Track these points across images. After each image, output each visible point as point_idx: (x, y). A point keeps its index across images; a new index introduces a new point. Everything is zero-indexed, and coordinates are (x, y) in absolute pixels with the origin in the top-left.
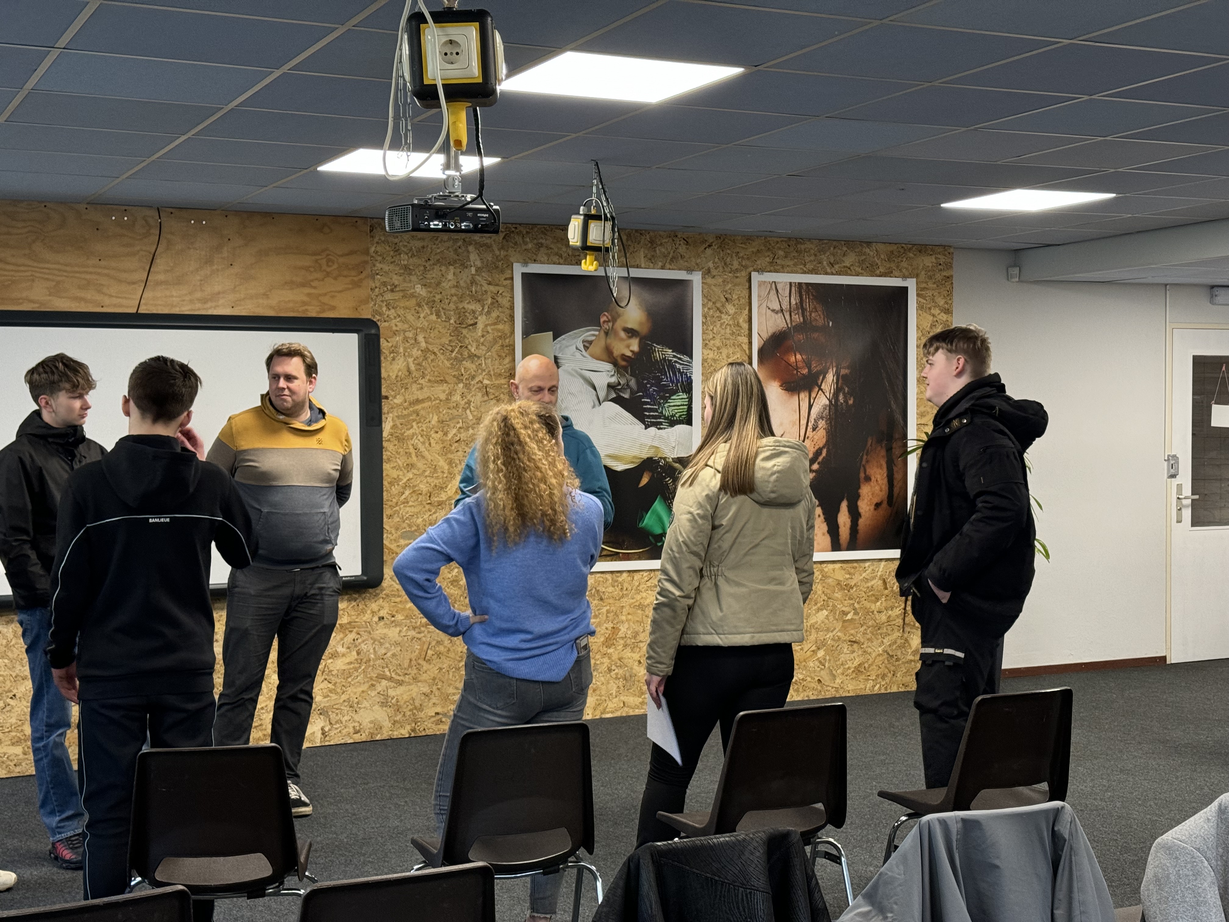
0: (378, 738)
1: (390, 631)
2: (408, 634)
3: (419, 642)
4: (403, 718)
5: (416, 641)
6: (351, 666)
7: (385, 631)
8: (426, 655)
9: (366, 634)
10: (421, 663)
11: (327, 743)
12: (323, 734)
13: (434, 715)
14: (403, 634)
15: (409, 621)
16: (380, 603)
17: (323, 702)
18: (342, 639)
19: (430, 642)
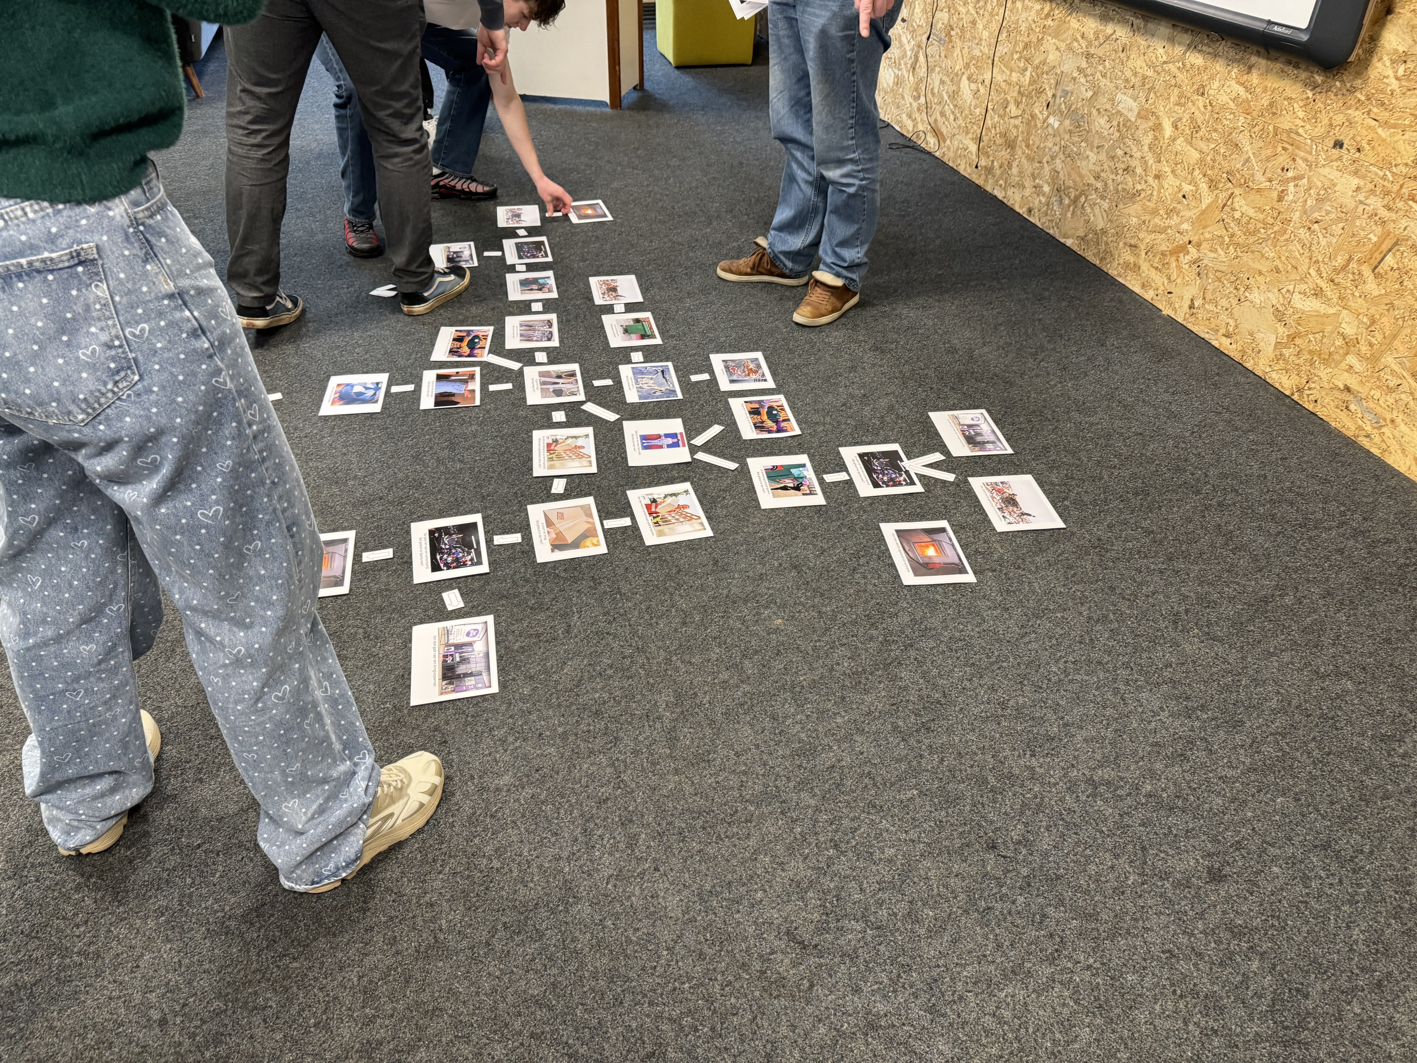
0: (1249, 365)
1: (1343, 180)
2: (1368, 201)
3: (1380, 228)
4: (1295, 358)
5: (1376, 223)
6: (1261, 217)
7: (1334, 175)
8: (1380, 263)
9: (1304, 165)
10: (1364, 273)
11: (1189, 326)
12: (1190, 308)
13: (1342, 387)
14: (1361, 197)
15: (1381, 174)
16: (1349, 111)
17: (1208, 258)
18: (1268, 159)
19: (1398, 240)
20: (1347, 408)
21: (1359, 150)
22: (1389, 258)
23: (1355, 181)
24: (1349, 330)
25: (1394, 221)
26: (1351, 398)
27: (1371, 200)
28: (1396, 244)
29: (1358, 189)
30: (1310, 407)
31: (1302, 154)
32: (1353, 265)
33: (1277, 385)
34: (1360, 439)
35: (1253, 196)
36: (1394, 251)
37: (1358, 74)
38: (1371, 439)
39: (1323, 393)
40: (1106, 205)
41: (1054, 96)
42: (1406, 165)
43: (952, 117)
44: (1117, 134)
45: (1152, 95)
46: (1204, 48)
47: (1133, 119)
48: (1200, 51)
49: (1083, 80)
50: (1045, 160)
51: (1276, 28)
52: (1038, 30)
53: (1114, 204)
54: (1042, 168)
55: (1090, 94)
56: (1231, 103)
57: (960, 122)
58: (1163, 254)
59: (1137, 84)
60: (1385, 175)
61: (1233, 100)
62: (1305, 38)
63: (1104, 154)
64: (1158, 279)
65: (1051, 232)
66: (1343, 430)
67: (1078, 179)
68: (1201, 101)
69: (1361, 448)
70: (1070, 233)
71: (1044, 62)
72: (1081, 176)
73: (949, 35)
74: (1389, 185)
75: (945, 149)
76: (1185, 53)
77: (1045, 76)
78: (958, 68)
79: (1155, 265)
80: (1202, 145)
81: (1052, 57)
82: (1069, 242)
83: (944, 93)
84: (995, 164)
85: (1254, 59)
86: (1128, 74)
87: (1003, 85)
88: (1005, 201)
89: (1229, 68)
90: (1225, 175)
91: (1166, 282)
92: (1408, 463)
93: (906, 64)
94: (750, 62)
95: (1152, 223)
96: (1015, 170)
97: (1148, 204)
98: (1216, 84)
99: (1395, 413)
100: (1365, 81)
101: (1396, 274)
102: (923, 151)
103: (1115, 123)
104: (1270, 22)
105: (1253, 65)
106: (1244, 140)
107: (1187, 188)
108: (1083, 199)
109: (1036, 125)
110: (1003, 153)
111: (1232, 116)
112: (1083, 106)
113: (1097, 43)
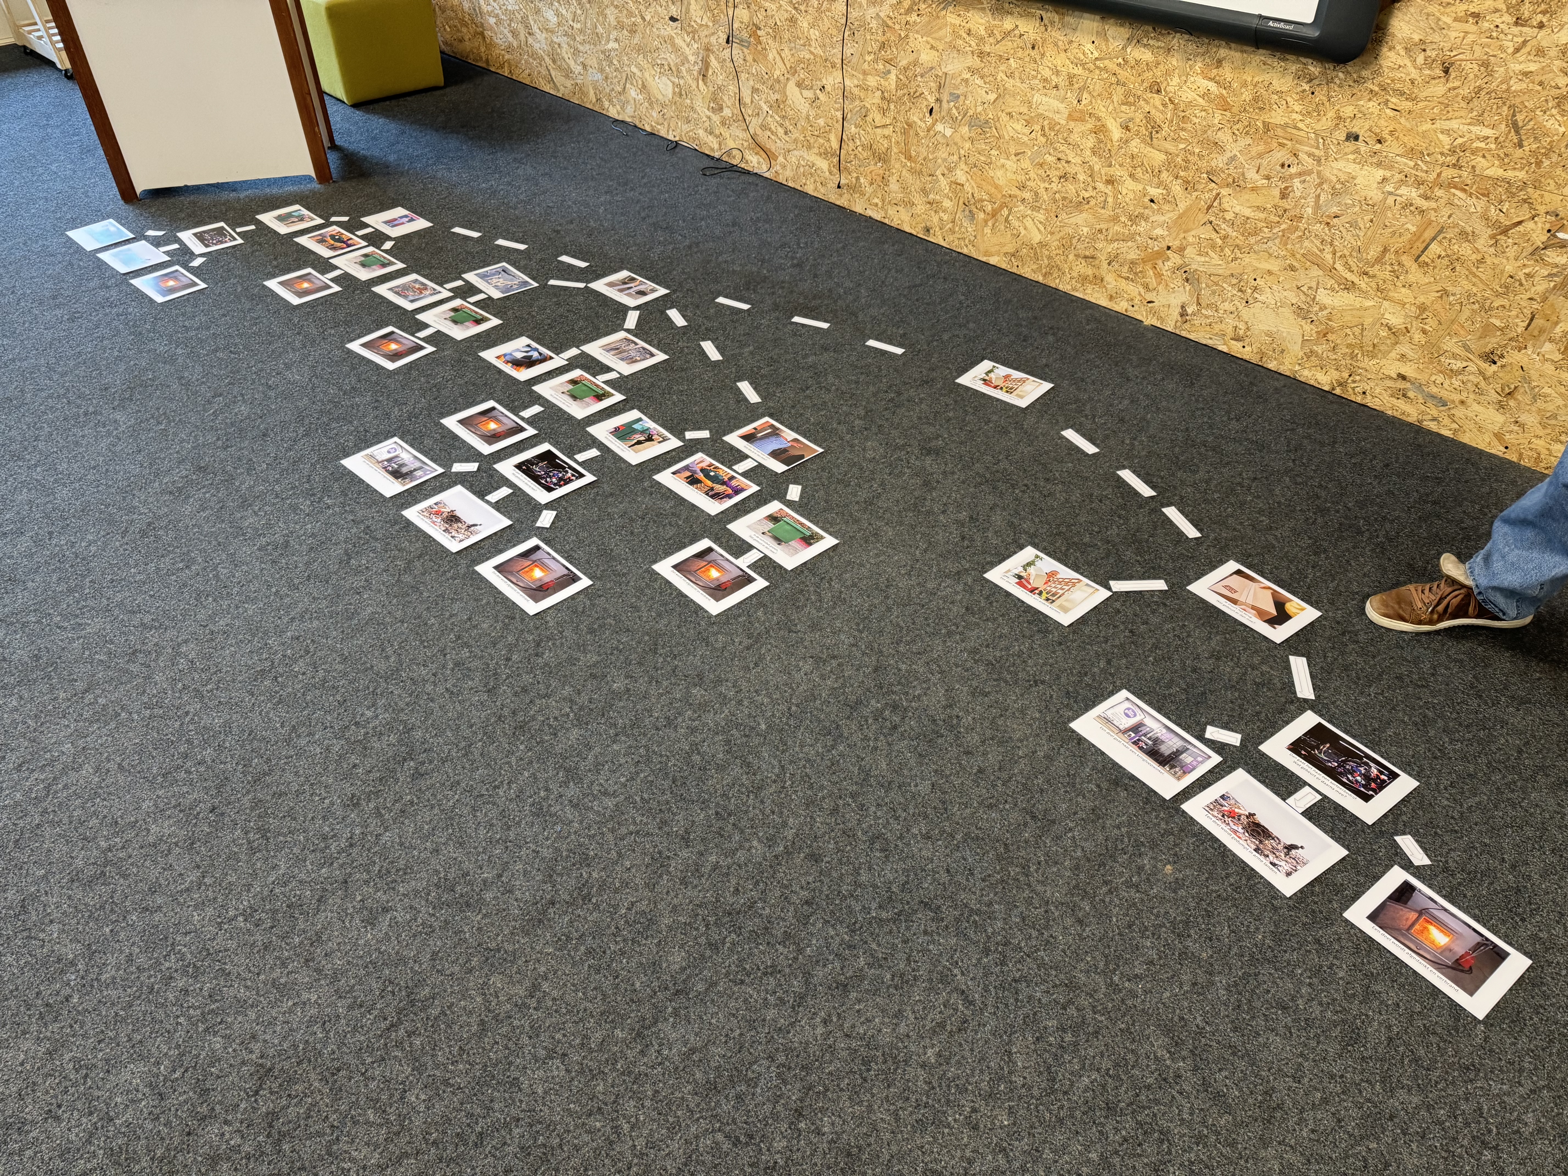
0: (1272, 365)
1: (1363, 172)
2: (1399, 192)
3: (1419, 218)
4: (1330, 354)
5: (1412, 212)
6: (1262, 216)
7: (1352, 168)
8: (1423, 252)
9: (1310, 160)
10: (1405, 263)
11: (1184, 334)
12: (1182, 315)
13: (1395, 376)
14: (1390, 188)
15: (1412, 164)
16: (1362, 103)
17: (1195, 260)
18: (1260, 156)
19: (1443, 228)
20: (1404, 395)
21: (1379, 142)
22: (1434, 246)
23: (1380, 173)
24: (1396, 320)
25: (1435, 210)
26: (1408, 385)
27: (1403, 190)
28: (1440, 232)
29: (1384, 180)
30: (1359, 399)
31: (1306, 149)
32: (1390, 257)
33: (1312, 382)
34: (1425, 423)
35: (1246, 196)
36: (1439, 238)
37: (1366, 65)
38: (1439, 422)
39: (1372, 384)
40: (1041, 216)
41: (938, 100)
42: (1442, 154)
43: (781, 131)
44: (1043, 140)
45: (1085, 95)
46: (1151, 42)
47: (1063, 122)
48: (1145, 46)
49: (979, 82)
50: (938, 173)
51: (1271, 24)
52: (897, 27)
53: (1053, 215)
54: (937, 181)
55: (992, 97)
56: (1201, 100)
57: (796, 134)
58: (1133, 263)
59: (1062, 84)
60: (1416, 164)
61: (1203, 97)
62: (1315, 34)
63: (1028, 162)
64: (1133, 290)
65: (965, 251)
66: (1404, 418)
67: (993, 190)
68: (1157, 100)
69: (1430, 432)
70: (993, 250)
71: (915, 63)
72: (997, 187)
73: (753, 34)
74: (1424, 175)
75: (778, 167)
76: (1124, 48)
77: (919, 78)
78: (777, 73)
79: (1124, 275)
80: (1169, 146)
81: (927, 57)
82: (993, 260)
83: (762, 103)
84: (862, 180)
85: (1223, 52)
86: (1047, 73)
87: (856, 91)
88: (886, 221)
89: (1190, 63)
90: (1205, 176)
91: (1142, 291)
92: (1488, 440)
93: (689, 71)
94: (442, 84)
95: (1111, 231)
96: (894, 186)
97: (1103, 211)
98: (1175, 81)
99: (1465, 394)
100: (1377, 73)
101: (1446, 261)
102: (748, 173)
103: (1037, 127)
104: (1260, 17)
105: (1224, 58)
106: (1224, 137)
107: (1154, 192)
108: (1005, 212)
109: (917, 134)
110: (872, 167)
111: (1203, 114)
112: (985, 110)
113: (991, 40)
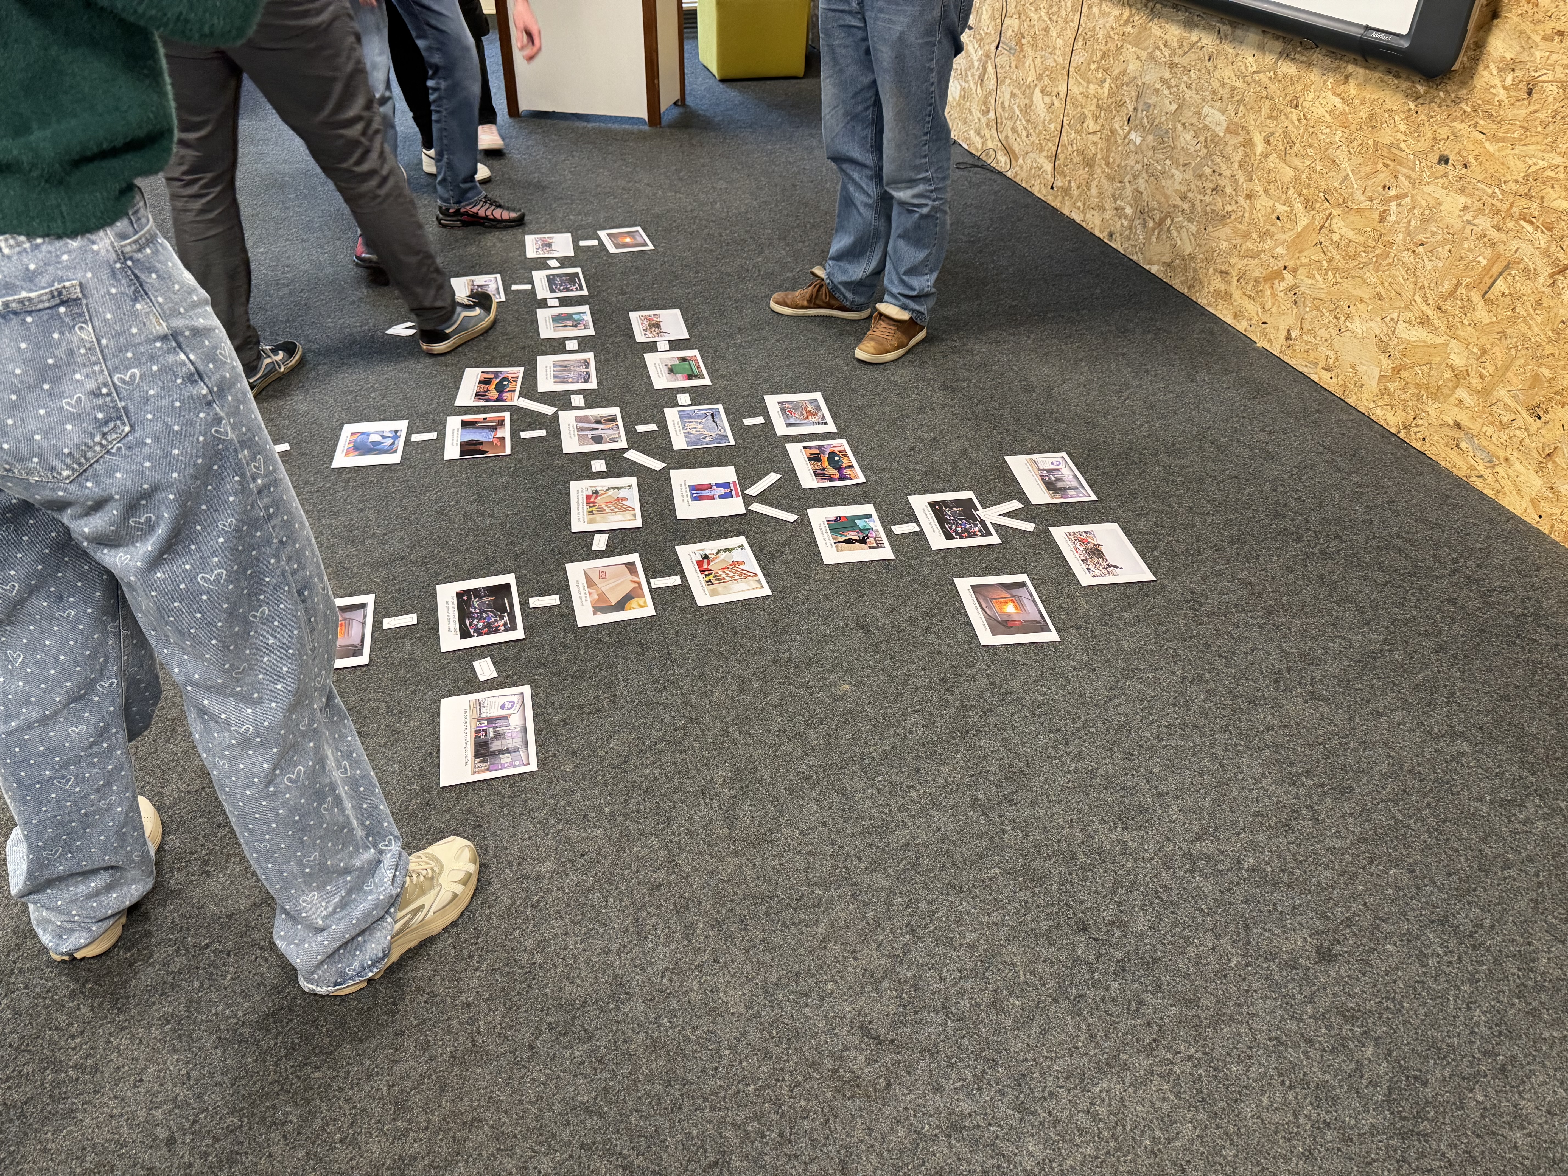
0: (1352, 400)
1: (1449, 198)
2: (1476, 221)
3: (1489, 250)
4: (1400, 393)
5: (1485, 244)
6: (1362, 239)
7: (1440, 193)
8: (1490, 288)
9: (1406, 183)
10: (1474, 299)
11: (1286, 359)
12: (1287, 339)
13: (1451, 423)
14: (1469, 217)
15: (1490, 191)
16: (1455, 124)
17: (1305, 284)
18: (1367, 177)
19: (1509, 263)
20: (1457, 446)
21: (1465, 166)
22: (1500, 283)
23: (1462, 200)
24: (1458, 361)
25: (1504, 243)
26: (1462, 435)
27: (1480, 220)
29: (1465, 208)
30: (1418, 445)
31: (1405, 171)
32: (1461, 290)
33: (1382, 423)
34: (1472, 479)
35: (1353, 217)
36: (1505, 274)
37: (1463, 84)
38: (1484, 479)
39: (1432, 430)
40: (1193, 228)
41: (1135, 109)
42: (1517, 181)
43: (1024, 133)
44: (1205, 151)
45: (1242, 108)
46: (1297, 56)
47: (1222, 134)
48: (1292, 60)
49: (1166, 92)
50: (1126, 180)
51: (1374, 34)
52: (1116, 37)
53: (1202, 227)
54: (1124, 188)
55: (1174, 107)
56: (1327, 116)
57: (1033, 138)
58: (1257, 281)
59: (1225, 96)
60: (1494, 192)
61: (1329, 113)
62: (1405, 44)
63: (1191, 172)
64: (1252, 308)
65: (1135, 258)
66: (1454, 470)
67: (1163, 200)
68: (1294, 114)
69: (1474, 489)
70: (1155, 259)
71: (1124, 73)
72: (1166, 197)
73: (1019, 43)
74: (1499, 204)
75: (1017, 168)
76: (1276, 62)
77: (1125, 88)
78: (1030, 79)
79: (1248, 293)
80: (1297, 162)
81: (1133, 67)
82: (1154, 269)
83: (1015, 107)
84: (1073, 184)
85: (1351, 68)
86: (1216, 85)
87: (1080, 98)
88: (1084, 224)
89: (1325, 78)
90: (1322, 194)
91: (1260, 311)
92: (1525, 506)
93: (973, 75)
94: (802, 74)
95: (1244, 247)
96: (1094, 191)
97: (1240, 226)
98: (1310, 96)
99: (1509, 451)
100: (1471, 91)
101: (1508, 300)
102: (994, 171)
103: (1202, 139)
104: (1367, 28)
105: (1351, 74)
106: (1342, 156)
107: (1281, 209)
108: (1168, 222)
109: (1116, 142)
110: (1081, 172)
111: (1328, 130)
112: (1167, 120)
113: (1181, 52)
